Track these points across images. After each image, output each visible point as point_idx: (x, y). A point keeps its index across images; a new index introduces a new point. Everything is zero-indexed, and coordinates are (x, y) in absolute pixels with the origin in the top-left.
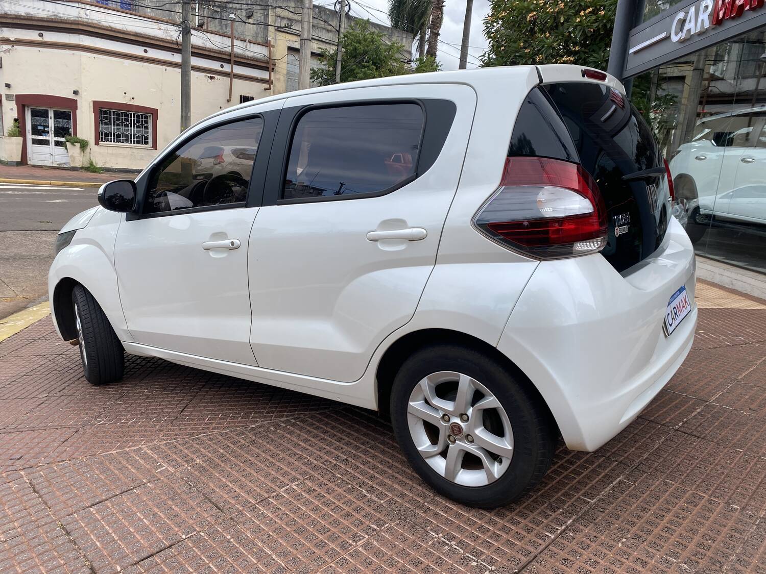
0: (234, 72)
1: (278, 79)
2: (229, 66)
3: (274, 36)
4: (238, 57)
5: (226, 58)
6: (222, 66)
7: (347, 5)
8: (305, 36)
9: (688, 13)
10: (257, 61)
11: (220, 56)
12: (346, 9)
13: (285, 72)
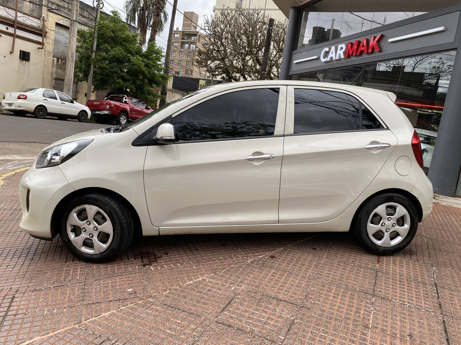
0: (16, 34)
1: (48, 43)
2: (13, 29)
3: (46, 14)
4: (19, 24)
5: (11, 23)
6: (7, 29)
7: (102, 3)
8: (74, 19)
9: (331, 49)
10: (34, 29)
11: (7, 21)
12: (101, 6)
13: (53, 39)
